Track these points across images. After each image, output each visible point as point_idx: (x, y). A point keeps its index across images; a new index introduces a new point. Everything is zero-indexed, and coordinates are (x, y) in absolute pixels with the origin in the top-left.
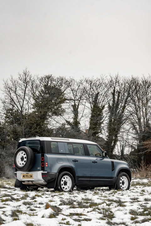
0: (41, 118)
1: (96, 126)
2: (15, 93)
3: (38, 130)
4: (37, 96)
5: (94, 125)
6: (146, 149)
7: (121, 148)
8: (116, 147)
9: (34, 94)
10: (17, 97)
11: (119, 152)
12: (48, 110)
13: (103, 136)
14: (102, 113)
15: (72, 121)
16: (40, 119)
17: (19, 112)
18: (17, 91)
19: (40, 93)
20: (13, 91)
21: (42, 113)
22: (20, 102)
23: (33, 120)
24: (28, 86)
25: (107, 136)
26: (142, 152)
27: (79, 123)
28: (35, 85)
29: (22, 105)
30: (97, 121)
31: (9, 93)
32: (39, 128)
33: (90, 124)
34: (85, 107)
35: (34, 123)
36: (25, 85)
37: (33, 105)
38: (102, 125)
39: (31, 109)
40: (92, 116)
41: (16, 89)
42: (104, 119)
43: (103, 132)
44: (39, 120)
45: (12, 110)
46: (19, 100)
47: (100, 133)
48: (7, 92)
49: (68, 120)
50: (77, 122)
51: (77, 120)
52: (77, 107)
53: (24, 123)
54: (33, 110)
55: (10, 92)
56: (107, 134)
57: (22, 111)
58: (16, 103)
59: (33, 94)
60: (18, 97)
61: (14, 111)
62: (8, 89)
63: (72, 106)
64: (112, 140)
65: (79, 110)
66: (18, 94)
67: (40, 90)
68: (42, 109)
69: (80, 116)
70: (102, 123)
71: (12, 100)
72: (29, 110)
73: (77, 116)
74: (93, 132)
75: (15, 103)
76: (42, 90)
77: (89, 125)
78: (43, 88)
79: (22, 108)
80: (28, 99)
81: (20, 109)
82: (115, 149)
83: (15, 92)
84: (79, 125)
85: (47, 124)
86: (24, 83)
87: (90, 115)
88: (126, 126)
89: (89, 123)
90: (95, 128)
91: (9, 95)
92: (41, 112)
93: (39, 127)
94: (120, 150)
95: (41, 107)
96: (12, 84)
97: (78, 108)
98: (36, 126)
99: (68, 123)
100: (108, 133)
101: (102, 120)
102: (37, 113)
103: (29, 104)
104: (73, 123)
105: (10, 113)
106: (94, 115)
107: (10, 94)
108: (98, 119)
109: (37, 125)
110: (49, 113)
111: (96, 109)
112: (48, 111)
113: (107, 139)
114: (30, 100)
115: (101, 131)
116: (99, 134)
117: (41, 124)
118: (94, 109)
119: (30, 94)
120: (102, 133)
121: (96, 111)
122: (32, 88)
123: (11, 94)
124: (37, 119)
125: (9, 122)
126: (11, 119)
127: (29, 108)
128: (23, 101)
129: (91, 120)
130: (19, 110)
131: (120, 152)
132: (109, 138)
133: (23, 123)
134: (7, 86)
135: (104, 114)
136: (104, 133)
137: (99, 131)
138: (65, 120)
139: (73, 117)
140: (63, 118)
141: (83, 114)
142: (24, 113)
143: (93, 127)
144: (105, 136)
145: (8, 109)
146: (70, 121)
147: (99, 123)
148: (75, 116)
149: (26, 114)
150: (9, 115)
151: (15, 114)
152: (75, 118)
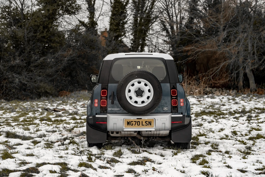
0: (49, 18)
1: (118, 27)
3: (45, 35)
5: (115, 26)
6: (187, 56)
12: (58, 7)
14: (126, 10)
15: (86, 20)
16: (47, 19)
17: (18, 11)
21: (51, 12)
23: (38, 21)
25: (132, 39)
27: (97, 24)
29: (22, 1)
30: (121, 20)
32: (46, 32)
33: (111, 25)
34: (104, 2)
35: (40, 24)
38: (126, 26)
40: (113, 15)
42: (128, 17)
43: (127, 34)
44: (46, 21)
45: (9, 8)
47: (124, 37)
49: (81, 20)
50: (93, 23)
51: (93, 20)
52: (93, 3)
53: (27, 26)
56: (132, 37)
57: (22, 10)
61: (12, 9)
64: (139, 45)
65: (96, 6)
68: (50, 5)
69: (97, 14)
70: (126, 23)
72: (33, 8)
74: (115, 34)
77: (109, 26)
79: (22, 5)
81: (21, 7)
84: (96, 26)
85: (57, 26)
87: (110, 13)
89: (109, 23)
90: (117, 29)
92: (48, 10)
93: (46, 30)
95: (49, 3)
97: (94, 4)
98: (42, 29)
99: (82, 23)
100: (134, 36)
101: (126, 20)
102: (43, 12)
104: (89, 24)
105: (6, 11)
106: (115, 12)
108: (122, 18)
109: (44, 28)
110: (59, 11)
111: (118, 6)
112: (58, 9)
113: (132, 43)
115: (125, 33)
116: (122, 37)
117: (50, 26)
118: (115, 5)
120: (125, 36)
121: (117, 8)
124: (44, 20)
125: (6, 24)
126: (8, 20)
127: (32, 4)
129: (112, 18)
130: (19, 7)
132: (134, 42)
133: (24, 26)
137: (123, 34)
138: (78, 20)
139: (88, 16)
140: (76, 18)
141: (101, 11)
142: (25, 12)
143: (114, 29)
144: (129, 40)
145: (4, 6)
146: (84, 21)
147: (122, 23)
148: (91, 15)
149: (28, 14)
150: (6, 15)
151: (13, 14)
152: (90, 17)
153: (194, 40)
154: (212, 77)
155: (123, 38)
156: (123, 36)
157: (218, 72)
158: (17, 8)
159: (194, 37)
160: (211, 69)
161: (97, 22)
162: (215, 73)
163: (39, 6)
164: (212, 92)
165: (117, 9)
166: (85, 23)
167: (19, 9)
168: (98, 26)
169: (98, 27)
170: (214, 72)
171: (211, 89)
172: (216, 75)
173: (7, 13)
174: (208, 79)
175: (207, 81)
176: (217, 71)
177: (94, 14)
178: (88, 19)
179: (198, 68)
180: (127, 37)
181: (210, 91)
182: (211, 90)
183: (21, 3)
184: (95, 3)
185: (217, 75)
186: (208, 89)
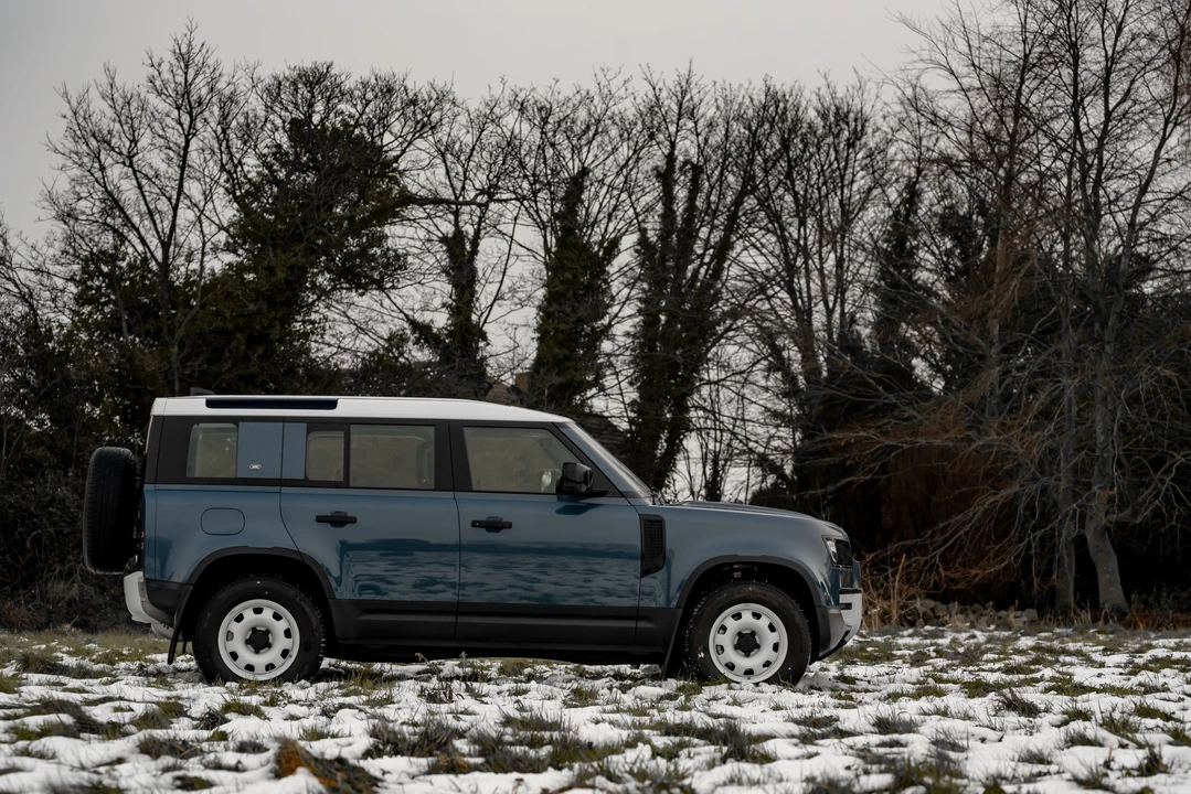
0: (272, 303)
1: (572, 350)
2: (131, 165)
3: (255, 370)
4: (250, 180)
5: (561, 345)
6: (844, 470)
7: (708, 472)
8: (681, 465)
9: (231, 169)
10: (140, 187)
11: (696, 489)
12: (312, 258)
13: (612, 405)
14: (605, 281)
15: (440, 320)
16: (265, 307)
17: (150, 271)
18: (140, 155)
19: (269, 167)
20: (121, 153)
21: (281, 275)
22: (157, 217)
23: (228, 315)
24: (199, 125)
25: (633, 403)
26: (823, 486)
27: (484, 336)
28: (242, 120)
29: (167, 231)
30: (580, 321)
31: (97, 165)
32: (261, 358)
33: (541, 340)
34: (513, 245)
35: (237, 326)
36: (186, 119)
37: (226, 230)
38: (606, 346)
39: (220, 255)
40: (552, 298)
41: (134, 141)
42: (615, 309)
43: (609, 381)
44: (259, 312)
45: (112, 259)
46: (152, 207)
47: (594, 391)
48: (86, 160)
49: (418, 317)
50: (468, 331)
51: (469, 319)
52: (468, 247)
53: (181, 332)
54: (229, 258)
55: (102, 157)
56: (632, 395)
57: (165, 266)
58: (136, 220)
59: (229, 172)
60: (146, 188)
61: (124, 264)
62: (94, 143)
63: (444, 240)
64: (661, 426)
65: (480, 264)
66: (147, 170)
67: (266, 151)
68: (279, 251)
69: (485, 294)
70: (605, 332)
71: (113, 203)
72: (206, 258)
73: (467, 296)
74: (557, 380)
75: (127, 220)
76: (279, 146)
77: (535, 344)
78: (283, 139)
79: (165, 246)
80: (198, 197)
81: (159, 254)
82: (675, 476)
83: (130, 158)
84: (481, 344)
85: (305, 335)
86: (178, 108)
87: (541, 293)
88: (736, 351)
89: (537, 335)
90: (567, 358)
91: (98, 174)
92: (271, 270)
93: (260, 350)
94: (699, 482)
95: (272, 239)
96: (110, 113)
97: (475, 251)
98: (243, 347)
99: (423, 332)
100: (639, 388)
101: (605, 321)
102: (251, 277)
103: (206, 223)
104: (450, 334)
105: (102, 273)
106: (560, 288)
107: (102, 168)
108: (582, 311)
109: (252, 341)
110: (317, 274)
111: (572, 260)
112: (312, 266)
113: (631, 421)
114: (210, 206)
115: (599, 376)
116: (589, 394)
117: (275, 333)
118: (561, 260)
119: (213, 168)
120: (602, 389)
121: (570, 269)
122: (223, 138)
123: (109, 172)
124: (252, 307)
125: (98, 325)
126: (107, 310)
127: (204, 244)
128: (175, 209)
129: (548, 312)
130: (153, 257)
131: (703, 492)
132: (640, 413)
133: (171, 332)
134: (83, 124)
135: (615, 287)
136: (616, 390)
137: (590, 378)
138: (406, 316)
139: (450, 301)
140: (395, 308)
141: (502, 282)
142: (178, 277)
143: (555, 356)
144: (622, 406)
145: (91, 253)
146: (432, 321)
147: (587, 335)
148: (460, 297)
149: (188, 283)
150: (99, 288)
151: (128, 283)
152: (457, 307)
153: (872, 403)
154: (942, 555)
155: (592, 396)
156: (590, 385)
157: (966, 534)
158: (145, 261)
159: (877, 390)
160: (941, 525)
161: (486, 328)
162: (956, 541)
163: (235, 252)
164: (938, 617)
165: (568, 275)
166: (435, 330)
167: (153, 265)
168: (488, 344)
169: (488, 348)
170: (952, 535)
171: (931, 603)
172: (957, 547)
173: (104, 282)
174: (926, 562)
175: (921, 572)
176: (962, 532)
177: (473, 293)
178: (447, 316)
179: (888, 520)
180: (608, 391)
181: (929, 612)
182: (932, 610)
183: (160, 238)
184: (479, 248)
185: (962, 548)
186: (919, 605)
